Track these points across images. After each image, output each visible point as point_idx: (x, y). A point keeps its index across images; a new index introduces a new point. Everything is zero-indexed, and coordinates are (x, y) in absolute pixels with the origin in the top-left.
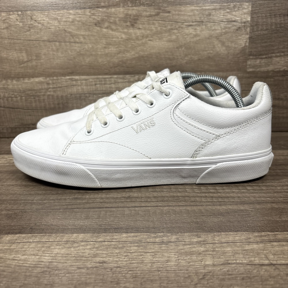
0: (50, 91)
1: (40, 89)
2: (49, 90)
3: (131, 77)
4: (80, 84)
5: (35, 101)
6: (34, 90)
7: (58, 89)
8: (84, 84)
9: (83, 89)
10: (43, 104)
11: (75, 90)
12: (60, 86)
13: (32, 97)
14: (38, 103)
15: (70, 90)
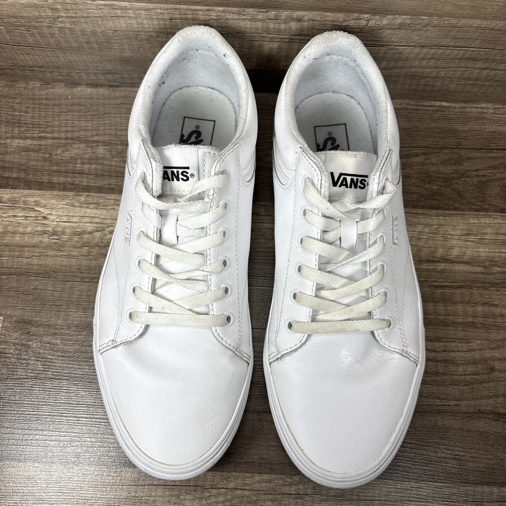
0: (61, 22)
1: (37, 18)
2: (60, 20)
3: (259, 12)
4: (133, 15)
5: (32, 35)
6: (22, 17)
7: (82, 20)
8: (144, 16)
9: (142, 24)
10: (51, 41)
11: (124, 25)
12: (85, 15)
13: (22, 28)
14: (39, 38)
15: (111, 24)
